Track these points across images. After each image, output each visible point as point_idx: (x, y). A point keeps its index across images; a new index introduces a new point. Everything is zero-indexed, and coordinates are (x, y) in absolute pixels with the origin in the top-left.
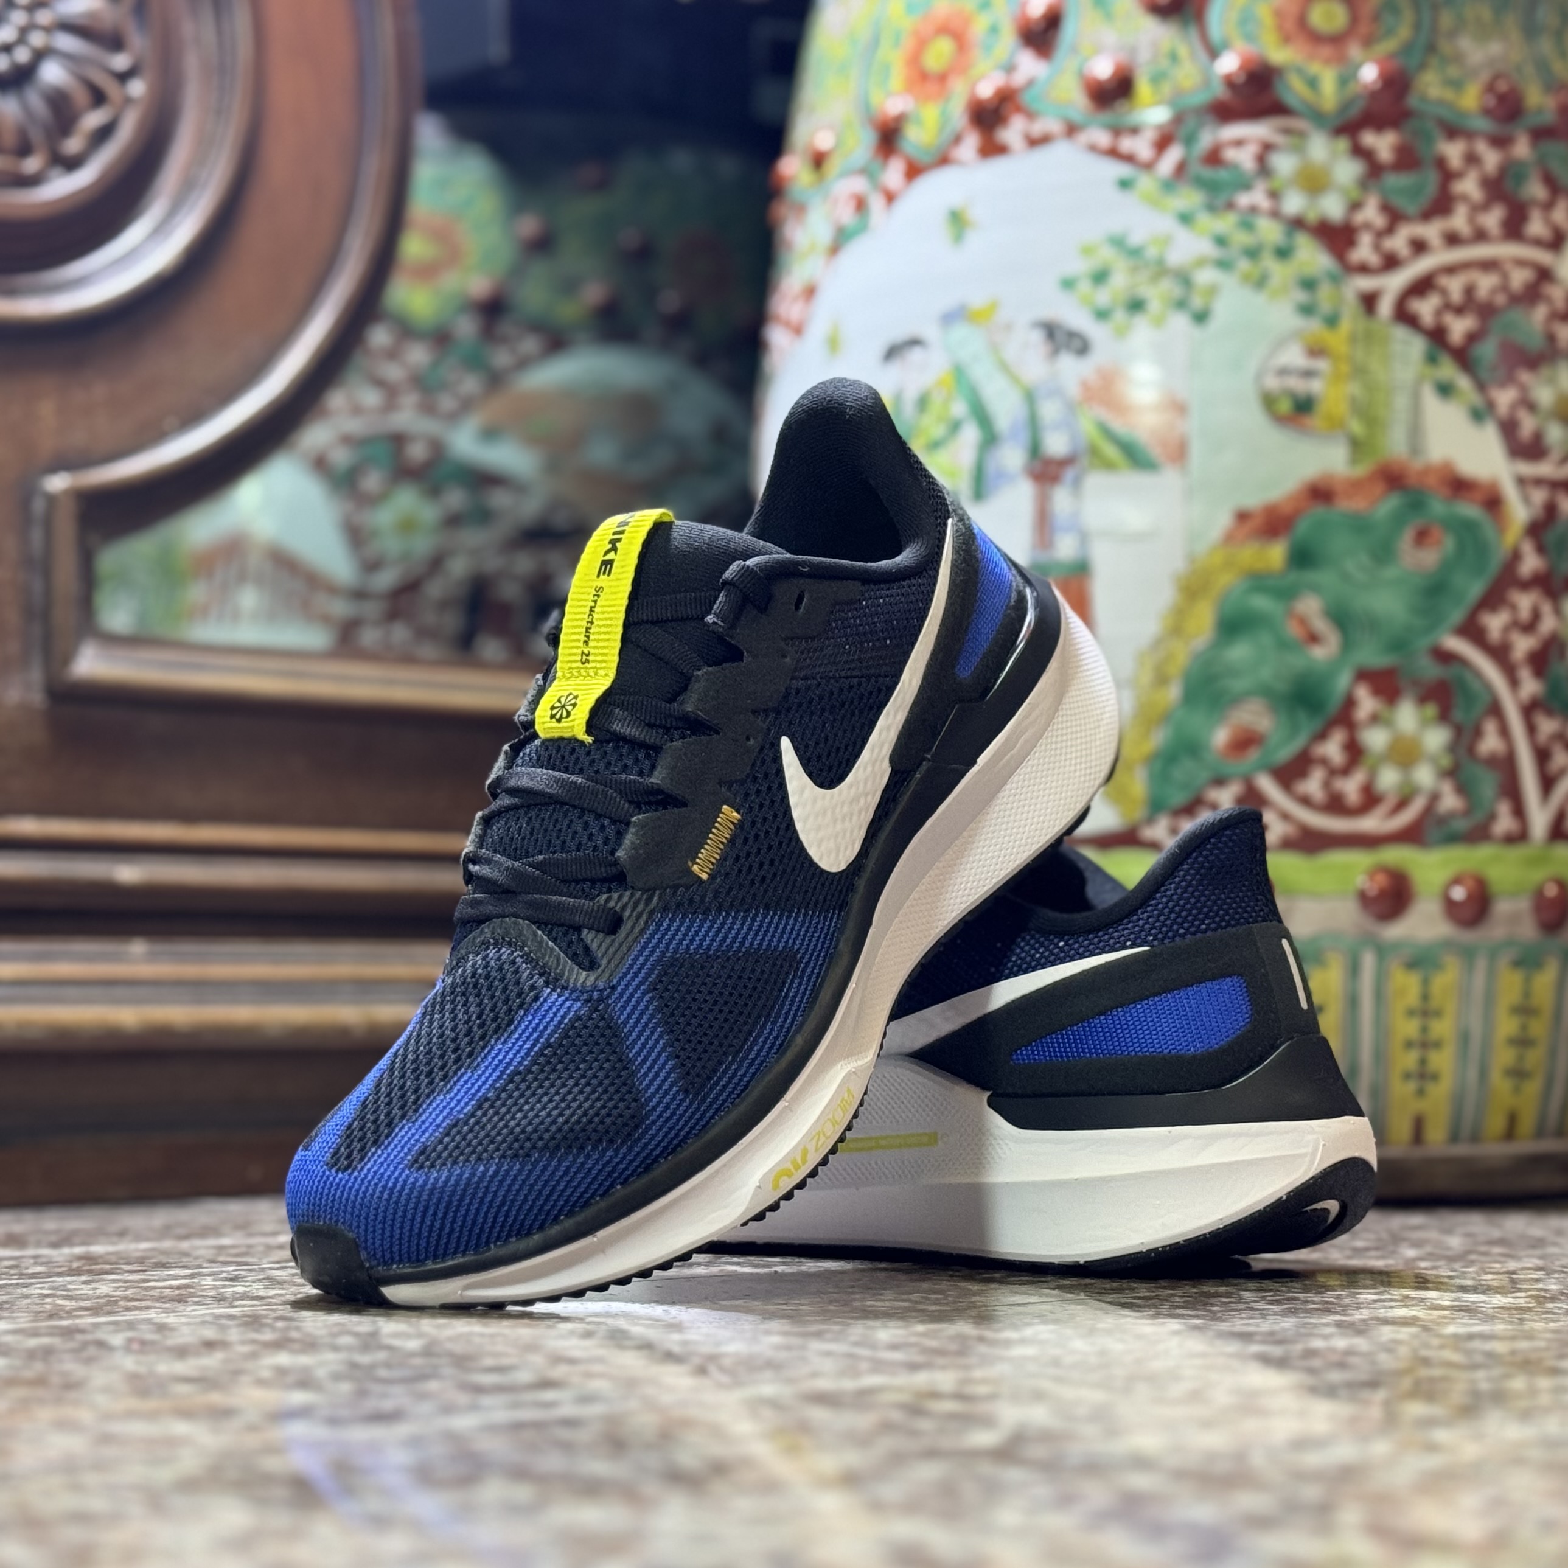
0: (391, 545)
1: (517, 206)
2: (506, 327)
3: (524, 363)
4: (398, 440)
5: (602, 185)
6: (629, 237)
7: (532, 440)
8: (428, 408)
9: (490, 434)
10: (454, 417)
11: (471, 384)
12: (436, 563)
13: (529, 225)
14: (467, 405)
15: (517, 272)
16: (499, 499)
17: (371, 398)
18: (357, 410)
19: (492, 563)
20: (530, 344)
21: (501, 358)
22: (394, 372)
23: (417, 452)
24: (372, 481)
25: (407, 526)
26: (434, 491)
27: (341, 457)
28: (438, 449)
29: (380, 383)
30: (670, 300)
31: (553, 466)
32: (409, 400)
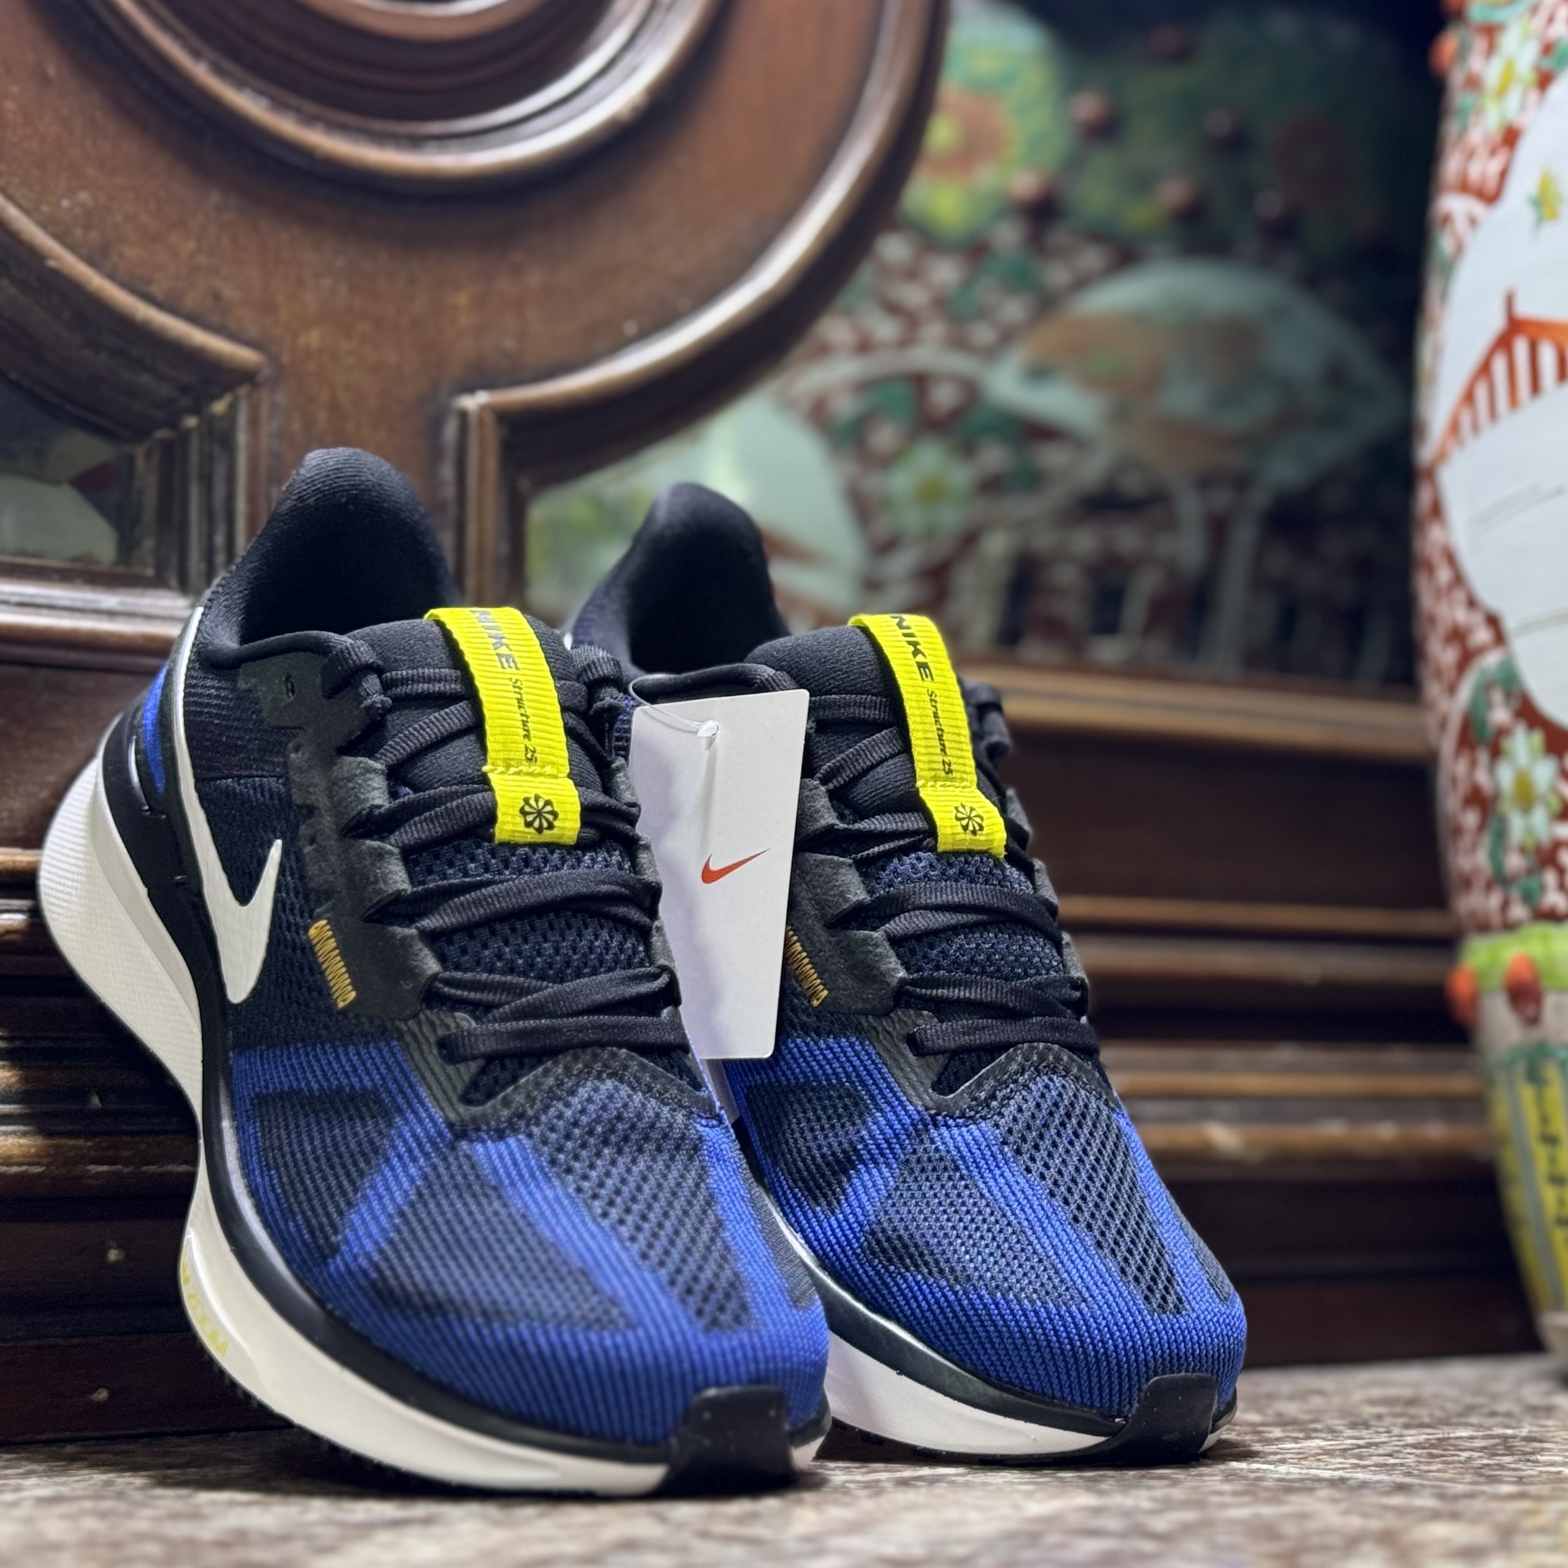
0: (911, 519)
1: (1072, 84)
2: (1059, 236)
3: (1082, 283)
4: (920, 381)
5: (1181, 56)
6: (1219, 122)
7: (1092, 382)
8: (959, 343)
9: (1038, 373)
10: (991, 353)
11: (1014, 310)
12: (969, 540)
13: (1088, 106)
14: (1008, 337)
15: (1073, 164)
16: (1052, 457)
17: (885, 329)
18: (864, 346)
19: (1044, 540)
20: (1092, 258)
21: (1057, 275)
22: (914, 296)
23: (944, 397)
24: (884, 437)
25: (930, 494)
26: (967, 449)
27: (845, 407)
28: (971, 391)
29: (893, 309)
30: (1271, 204)
31: (1120, 414)
32: (934, 330)
